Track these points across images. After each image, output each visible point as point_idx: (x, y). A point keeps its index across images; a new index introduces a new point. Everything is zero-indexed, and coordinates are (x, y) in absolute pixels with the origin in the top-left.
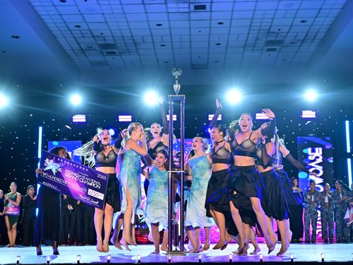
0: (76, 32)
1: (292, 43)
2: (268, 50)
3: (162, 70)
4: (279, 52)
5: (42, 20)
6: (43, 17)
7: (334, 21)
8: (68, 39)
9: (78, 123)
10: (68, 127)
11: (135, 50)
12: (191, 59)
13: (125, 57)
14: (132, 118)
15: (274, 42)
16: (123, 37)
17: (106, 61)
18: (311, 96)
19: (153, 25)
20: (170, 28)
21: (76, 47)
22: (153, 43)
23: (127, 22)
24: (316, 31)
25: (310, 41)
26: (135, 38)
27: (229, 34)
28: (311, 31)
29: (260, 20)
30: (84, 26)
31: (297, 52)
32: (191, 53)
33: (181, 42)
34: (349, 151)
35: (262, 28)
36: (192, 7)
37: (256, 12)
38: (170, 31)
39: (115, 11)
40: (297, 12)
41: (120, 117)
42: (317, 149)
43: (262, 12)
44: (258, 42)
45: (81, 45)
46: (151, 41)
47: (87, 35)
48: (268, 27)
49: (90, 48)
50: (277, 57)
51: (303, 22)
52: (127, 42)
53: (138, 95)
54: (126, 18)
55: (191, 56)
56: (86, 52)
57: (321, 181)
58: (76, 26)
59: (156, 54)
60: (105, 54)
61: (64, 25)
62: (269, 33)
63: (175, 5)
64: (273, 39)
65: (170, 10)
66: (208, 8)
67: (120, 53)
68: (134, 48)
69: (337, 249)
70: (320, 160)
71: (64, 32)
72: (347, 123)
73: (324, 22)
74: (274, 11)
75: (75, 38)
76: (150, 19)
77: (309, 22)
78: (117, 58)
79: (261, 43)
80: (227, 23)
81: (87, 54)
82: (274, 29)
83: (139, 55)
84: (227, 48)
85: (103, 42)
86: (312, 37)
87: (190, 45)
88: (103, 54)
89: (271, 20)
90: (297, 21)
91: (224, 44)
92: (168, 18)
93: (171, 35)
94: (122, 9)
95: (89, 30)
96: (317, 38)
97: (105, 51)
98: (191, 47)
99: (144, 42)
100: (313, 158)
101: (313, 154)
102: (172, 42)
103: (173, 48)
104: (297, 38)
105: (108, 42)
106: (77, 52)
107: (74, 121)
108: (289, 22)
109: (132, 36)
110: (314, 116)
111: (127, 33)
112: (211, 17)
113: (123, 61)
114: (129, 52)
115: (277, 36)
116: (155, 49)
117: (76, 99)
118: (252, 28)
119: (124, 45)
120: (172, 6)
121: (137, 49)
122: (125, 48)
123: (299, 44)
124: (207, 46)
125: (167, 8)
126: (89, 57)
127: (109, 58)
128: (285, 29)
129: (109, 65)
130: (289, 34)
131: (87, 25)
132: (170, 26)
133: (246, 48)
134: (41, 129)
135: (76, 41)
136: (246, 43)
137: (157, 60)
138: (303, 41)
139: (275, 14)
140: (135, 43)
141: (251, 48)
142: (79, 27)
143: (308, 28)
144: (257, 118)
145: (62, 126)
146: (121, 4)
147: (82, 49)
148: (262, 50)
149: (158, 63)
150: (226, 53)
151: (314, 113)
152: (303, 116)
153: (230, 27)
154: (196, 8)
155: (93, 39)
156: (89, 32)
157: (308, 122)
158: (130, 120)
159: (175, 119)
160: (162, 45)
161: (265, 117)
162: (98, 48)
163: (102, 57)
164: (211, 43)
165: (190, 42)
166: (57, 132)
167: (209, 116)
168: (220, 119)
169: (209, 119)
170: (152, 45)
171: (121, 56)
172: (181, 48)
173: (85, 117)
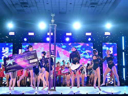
1: (101, 4)
2: (91, 7)
3: (47, 14)
4: (96, 7)
10: (7, 37)
11: (36, 5)
12: (59, 10)
13: (32, 8)
15: (94, 4)
17: (24, 10)
21: (11, 3)
22: (44, 2)
25: (109, 3)
26: (36, 0)
31: (103, 8)
32: (59, 7)
33: (55, 2)
34: (123, 49)
41: (29, 33)
42: (110, 48)
44: (87, 3)
45: (13, 3)
46: (42, 1)
49: (17, 4)
50: (95, 10)
52: (32, 2)
56: (15, 6)
59: (45, 7)
60: (23, 7)
64: (93, 2)
68: (35, 4)
72: (123, 37)
78: (28, 8)
81: (15, 7)
83: (37, 7)
84: (74, 5)
85: (22, 2)
86: (110, 2)
87: (59, 4)
91: (73, 4)
96: (111, 2)
97: (23, 5)
99: (39, 2)
102: (51, 2)
103: (52, 5)
104: (104, 2)
105: (24, 2)
106: (11, 5)
107: (10, 34)
110: (110, 34)
113: (31, 10)
114: (33, 6)
115: (95, 1)
116: (44, 5)
119: (31, 3)
121: (37, 5)
122: (32, 4)
123: (104, 4)
124: (66, 4)
126: (16, 8)
127: (25, 8)
133: (82, 6)
136: (82, 4)
138: (106, 3)
140: (36, 2)
141: (84, 6)
144: (86, 35)
145: (4, 37)
147: (13, 4)
148: (89, 6)
149: (45, 11)
151: (110, 33)
152: (105, 34)
157: (107, 37)
158: (33, 35)
159: (52, 35)
160: (47, 4)
161: (90, 34)
162: (20, 4)
163: (22, 8)
164: (68, 3)
165: (59, 2)
166: (2, 39)
167: (67, 33)
168: (71, 35)
169: (67, 35)
170: (43, 3)
171: (30, 7)
172: (55, 5)
173: (14, 33)
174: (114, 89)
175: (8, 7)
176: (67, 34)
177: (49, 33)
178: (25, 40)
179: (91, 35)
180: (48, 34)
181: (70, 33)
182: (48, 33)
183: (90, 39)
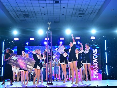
0: (15, 10)
1: (87, 14)
2: (80, 16)
3: (44, 22)
4: (83, 17)
5: (4, 6)
6: (4, 5)
7: (101, 7)
8: (13, 12)
10: (13, 42)
12: (54, 19)
13: (32, 18)
15: (82, 14)
16: (31, 12)
18: (94, 32)
19: (41, 8)
20: (47, 9)
21: (15, 15)
23: (33, 6)
24: (95, 10)
25: (93, 13)
26: (35, 12)
27: (67, 11)
28: (93, 10)
29: (77, 6)
30: (18, 8)
31: (89, 17)
33: (51, 13)
34: (106, 50)
35: (77, 9)
36: (54, 2)
37: (76, 4)
38: (47, 10)
39: (29, 3)
40: (89, 4)
41: (30, 38)
42: (95, 49)
43: (78, 4)
44: (76, 14)
46: (41, 13)
47: (19, 11)
48: (80, 9)
49: (20, 15)
50: (82, 19)
51: (91, 7)
52: (32, 13)
54: (32, 5)
55: (54, 18)
57: (97, 60)
58: (15, 8)
60: (25, 17)
61: (11, 7)
62: (80, 11)
63: (49, 1)
64: (81, 13)
65: (47, 3)
66: (60, 2)
68: (35, 15)
69: (102, 82)
70: (96, 53)
71: (11, 10)
72: (105, 41)
73: (98, 7)
74: (81, 4)
75: (15, 12)
76: (40, 6)
77: (93, 7)
78: (29, 19)
79: (77, 14)
80: (66, 7)
82: (82, 9)
83: (37, 18)
84: (66, 15)
85: (25, 13)
87: (54, 14)
89: (80, 6)
90: (89, 7)
91: (65, 14)
92: (46, 5)
93: (47, 11)
94: (31, 2)
95: (20, 9)
96: (95, 12)
97: (25, 16)
98: (54, 15)
99: (38, 13)
100: (94, 52)
101: (94, 51)
102: (48, 13)
103: (48, 16)
104: (89, 13)
105: (26, 13)
106: (16, 17)
107: (15, 40)
108: (86, 7)
109: (34, 11)
110: (95, 38)
111: (33, 10)
112: (61, 5)
114: (33, 17)
115: (82, 12)
116: (42, 15)
117: (15, 32)
118: (74, 9)
120: (48, 2)
121: (36, 16)
122: (32, 15)
124: (59, 15)
125: (46, 2)
126: (20, 18)
127: (26, 19)
128: (85, 10)
129: (26, 21)
130: (86, 11)
131: (19, 7)
132: (47, 8)
133: (72, 16)
134: (3, 42)
135: (16, 13)
136: (72, 14)
137: (43, 19)
138: (91, 14)
139: (82, 5)
140: (35, 14)
141: (74, 16)
142: (16, 8)
143: (93, 9)
144: (76, 39)
145: (10, 41)
146: (31, 1)
147: (17, 16)
148: (77, 16)
150: (66, 17)
151: (95, 37)
152: (91, 38)
153: (67, 9)
154: (56, 2)
155: (21, 12)
156: (20, 10)
157: (93, 40)
158: (34, 39)
159: (49, 39)
160: (44, 15)
161: (79, 38)
162: (23, 15)
163: (24, 18)
164: (61, 14)
165: (54, 13)
166: (9, 44)
167: (60, 38)
168: (64, 39)
169: (60, 39)
170: (41, 14)
171: (30, 18)
172: (51, 15)
173: (18, 39)
174: (99, 82)
175: (13, 18)
177: (47, 38)
178: (27, 44)
179: (79, 39)
181: (63, 37)
182: (45, 38)
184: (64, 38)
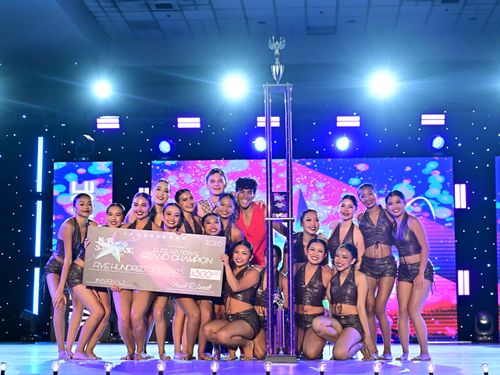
4: (464, 5)
9: (106, 130)
10: (88, 137)
11: (207, 2)
12: (306, 17)
13: (188, 14)
14: (201, 123)
17: (156, 21)
32: (306, 7)
41: (180, 120)
50: (460, 14)
53: (207, 82)
55: (306, 12)
56: (119, 5)
59: (244, 9)
60: (154, 8)
67: (180, 6)
78: (175, 15)
81: (121, 9)
83: (213, 9)
88: (149, 8)
97: (153, 3)
107: (99, 126)
114: (195, 4)
117: (102, 89)
126: (125, 14)
127: (161, 15)
129: (159, 27)
134: (41, 140)
137: (246, 18)
144: (423, 123)
145: (78, 137)
149: (247, 24)
150: (369, 6)
158: (198, 126)
159: (277, 125)
161: (438, 120)
163: (149, 14)
166: (70, 147)
167: (339, 118)
168: (358, 124)
169: (339, 124)
171: (181, 10)
173: (117, 121)
175: (91, 13)
176: (343, 122)
177: (263, 119)
178: (165, 147)
179: (442, 122)
180: (261, 122)
181: (352, 115)
182: (259, 119)
183: (438, 142)
184: (358, 118)
